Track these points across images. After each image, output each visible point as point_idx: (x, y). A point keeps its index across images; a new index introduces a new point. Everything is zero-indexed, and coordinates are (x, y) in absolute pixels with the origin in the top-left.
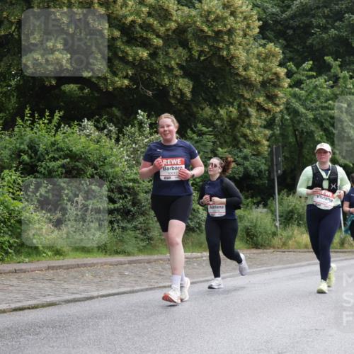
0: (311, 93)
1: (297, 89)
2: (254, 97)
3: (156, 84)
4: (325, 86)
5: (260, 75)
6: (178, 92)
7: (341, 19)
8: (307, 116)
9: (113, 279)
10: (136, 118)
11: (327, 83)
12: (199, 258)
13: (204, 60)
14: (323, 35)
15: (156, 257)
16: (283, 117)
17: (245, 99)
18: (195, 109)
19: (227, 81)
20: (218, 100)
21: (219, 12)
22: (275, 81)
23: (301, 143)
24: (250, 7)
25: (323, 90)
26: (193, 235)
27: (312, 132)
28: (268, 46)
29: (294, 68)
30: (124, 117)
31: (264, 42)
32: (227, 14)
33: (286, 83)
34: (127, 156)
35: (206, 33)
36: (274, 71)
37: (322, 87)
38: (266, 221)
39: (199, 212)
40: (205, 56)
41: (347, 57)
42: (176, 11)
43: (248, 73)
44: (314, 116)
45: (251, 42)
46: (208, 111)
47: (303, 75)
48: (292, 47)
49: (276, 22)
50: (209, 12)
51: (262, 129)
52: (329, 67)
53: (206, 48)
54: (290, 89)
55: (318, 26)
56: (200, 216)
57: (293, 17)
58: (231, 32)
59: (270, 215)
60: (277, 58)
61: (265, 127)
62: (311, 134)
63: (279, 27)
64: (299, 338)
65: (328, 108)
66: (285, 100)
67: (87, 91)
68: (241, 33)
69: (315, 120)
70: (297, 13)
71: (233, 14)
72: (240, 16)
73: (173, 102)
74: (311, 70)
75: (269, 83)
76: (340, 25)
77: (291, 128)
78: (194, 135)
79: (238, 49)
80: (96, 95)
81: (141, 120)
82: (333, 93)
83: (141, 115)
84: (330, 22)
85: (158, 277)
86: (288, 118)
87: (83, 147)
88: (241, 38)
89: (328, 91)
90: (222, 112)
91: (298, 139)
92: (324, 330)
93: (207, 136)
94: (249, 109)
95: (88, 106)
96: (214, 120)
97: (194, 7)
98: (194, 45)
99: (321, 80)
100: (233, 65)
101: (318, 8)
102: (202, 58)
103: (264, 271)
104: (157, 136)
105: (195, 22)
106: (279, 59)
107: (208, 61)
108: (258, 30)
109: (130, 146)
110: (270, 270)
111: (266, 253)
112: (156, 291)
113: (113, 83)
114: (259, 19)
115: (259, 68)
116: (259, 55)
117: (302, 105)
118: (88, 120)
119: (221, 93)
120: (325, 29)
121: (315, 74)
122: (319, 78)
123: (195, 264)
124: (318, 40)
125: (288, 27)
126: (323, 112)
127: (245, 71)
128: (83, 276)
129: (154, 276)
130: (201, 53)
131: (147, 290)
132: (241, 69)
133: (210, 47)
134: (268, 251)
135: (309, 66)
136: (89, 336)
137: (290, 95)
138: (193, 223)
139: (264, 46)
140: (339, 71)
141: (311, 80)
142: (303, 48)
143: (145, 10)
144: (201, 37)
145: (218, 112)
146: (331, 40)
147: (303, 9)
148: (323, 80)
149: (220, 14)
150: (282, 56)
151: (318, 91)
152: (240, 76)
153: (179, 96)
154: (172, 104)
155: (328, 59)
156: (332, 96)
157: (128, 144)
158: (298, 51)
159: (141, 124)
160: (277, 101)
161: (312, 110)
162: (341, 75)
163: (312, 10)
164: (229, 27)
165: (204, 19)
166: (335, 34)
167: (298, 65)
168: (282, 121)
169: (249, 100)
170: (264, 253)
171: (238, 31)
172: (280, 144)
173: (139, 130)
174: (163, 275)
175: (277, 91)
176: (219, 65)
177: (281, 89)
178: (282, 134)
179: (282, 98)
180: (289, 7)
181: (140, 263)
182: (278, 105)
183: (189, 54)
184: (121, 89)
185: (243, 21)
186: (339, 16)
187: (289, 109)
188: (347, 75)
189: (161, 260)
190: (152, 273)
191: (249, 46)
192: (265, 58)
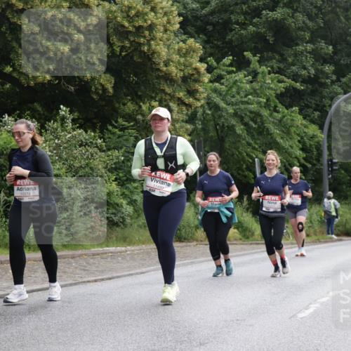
0: (231, 88)
1: (217, 84)
2: (174, 92)
3: (77, 80)
4: (245, 81)
5: (180, 70)
6: (100, 88)
7: (259, 15)
8: (227, 110)
9: (37, 274)
10: (58, 113)
11: (247, 78)
12: (123, 252)
13: (125, 56)
14: (242, 32)
15: (80, 252)
16: (204, 112)
17: (166, 94)
18: (117, 105)
19: (149, 77)
20: (140, 96)
21: (139, 7)
22: (196, 76)
23: (222, 137)
24: (170, 2)
25: (242, 85)
26: (117, 229)
27: (233, 126)
28: (188, 41)
29: (215, 64)
30: (46, 113)
31: (184, 37)
32: (147, 9)
33: (206, 78)
34: (50, 151)
35: (127, 28)
36: (194, 66)
37: (241, 82)
38: (188, 215)
39: (122, 206)
40: (126, 51)
41: (265, 53)
42: (97, 6)
43: (169, 68)
44: (235, 110)
45: (172, 38)
46: (130, 107)
47: (223, 70)
48: (212, 43)
49: (196, 18)
50: (130, 8)
51: (184, 124)
52: (248, 62)
53: (127, 44)
54: (211, 84)
55: (237, 23)
56: (124, 210)
57: (212, 13)
58: (151, 27)
59: (193, 208)
60: (197, 53)
61: (186, 122)
62: (232, 128)
63: (199, 23)
64: (221, 329)
65: (247, 103)
66: (206, 95)
67: (8, 86)
68: (162, 29)
69: (235, 114)
70: (217, 9)
71: (153, 9)
72: (161, 11)
73: (95, 97)
74: (231, 65)
75: (190, 79)
76: (258, 21)
77: (212, 123)
78: (117, 130)
79: (158, 45)
80: (18, 90)
81: (63, 115)
82: (253, 88)
83: (64, 110)
84: (248, 18)
85: (82, 272)
86: (209, 112)
87: (5, 143)
88: (161, 34)
89: (248, 86)
90: (144, 107)
91: (219, 133)
92: (245, 320)
93: (130, 131)
94: (171, 104)
95: (9, 101)
96: (137, 115)
97: (115, 3)
98: (115, 40)
99: (240, 75)
100: (154, 60)
101: (236, 4)
102: (123, 54)
103: (188, 264)
104: (80, 131)
105: (116, 17)
106: (199, 54)
107: (130, 56)
108: (178, 26)
109: (52, 142)
110: (192, 263)
111: (190, 246)
112: (81, 286)
113: (35, 78)
114: (180, 15)
115: (179, 63)
116: (179, 50)
117: (223, 100)
118: (9, 116)
119: (143, 88)
120: (243, 25)
121: (234, 69)
122: (239, 73)
123: (120, 259)
124: (237, 36)
125: (208, 23)
126: (242, 107)
127: (166, 66)
128: (6, 273)
129: (78, 271)
130: (123, 48)
131: (71, 285)
132: (162, 64)
133: (131, 42)
134: (191, 244)
135: (230, 61)
136: (12, 333)
137: (211, 90)
138: (117, 218)
139: (184, 41)
140: (258, 66)
141: (231, 75)
142: (223, 44)
143: (66, 4)
144: (122, 33)
145: (140, 107)
146: (250, 36)
147: (222, 6)
148: (243, 76)
149: (141, 9)
150: (202, 52)
151: (238, 86)
152: (161, 71)
153: (100, 92)
154: (94, 99)
155: (248, 54)
156: (251, 91)
157: (51, 140)
158: (218, 47)
159: (63, 119)
160: (198, 96)
161: (232, 105)
162: (260, 70)
163: (230, 7)
164: (149, 22)
165: (125, 14)
166: (254, 31)
167: (218, 61)
168: (203, 115)
169: (169, 94)
170: (186, 246)
171: (158, 27)
172: (202, 139)
173: (62, 125)
174: (87, 270)
175: (197, 86)
176: (139, 60)
177: (201, 84)
178: (203, 129)
179: (202, 93)
180: (208, 3)
181: (64, 258)
182: (198, 100)
183: (110, 49)
184: (43, 84)
185: (163, 17)
186: (257, 12)
187: (211, 104)
188: (266, 70)
189: (86, 255)
190: (76, 268)
191: (170, 41)
192: (186, 54)
